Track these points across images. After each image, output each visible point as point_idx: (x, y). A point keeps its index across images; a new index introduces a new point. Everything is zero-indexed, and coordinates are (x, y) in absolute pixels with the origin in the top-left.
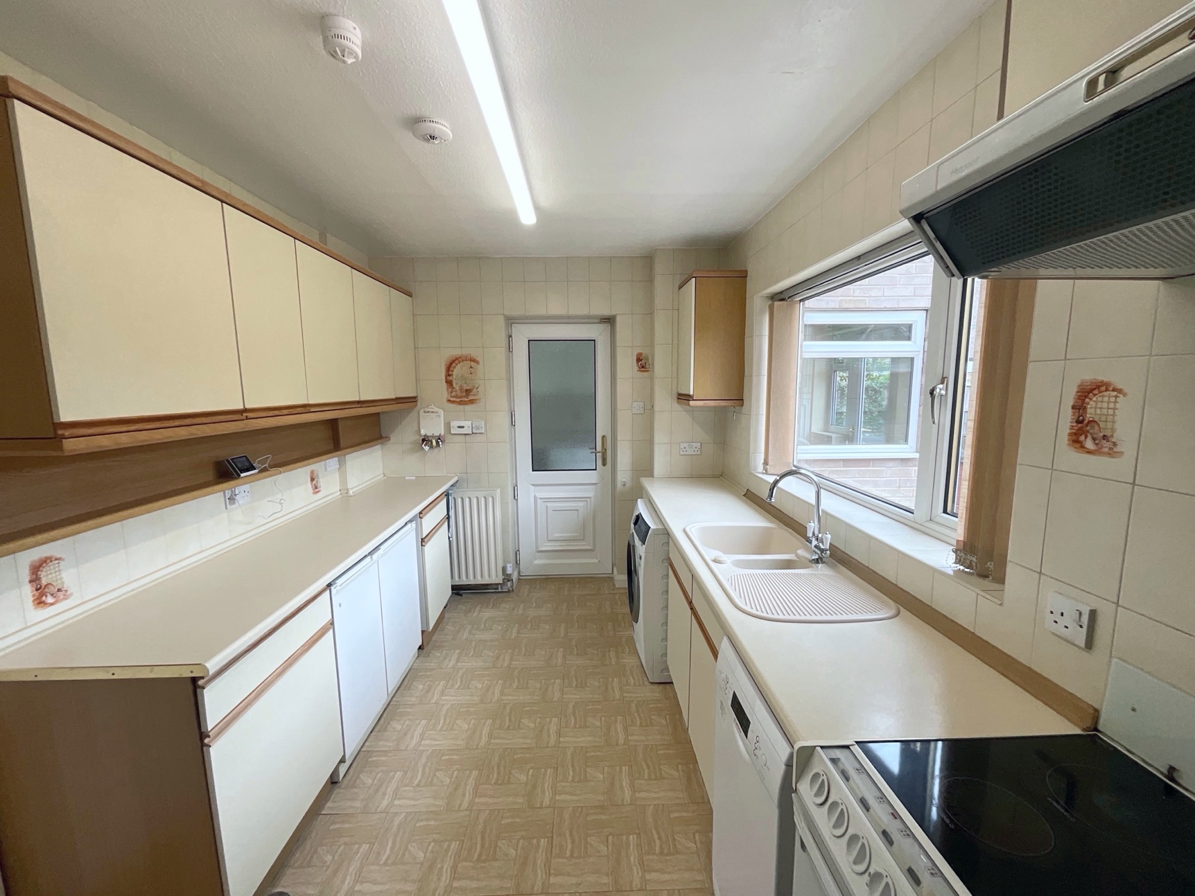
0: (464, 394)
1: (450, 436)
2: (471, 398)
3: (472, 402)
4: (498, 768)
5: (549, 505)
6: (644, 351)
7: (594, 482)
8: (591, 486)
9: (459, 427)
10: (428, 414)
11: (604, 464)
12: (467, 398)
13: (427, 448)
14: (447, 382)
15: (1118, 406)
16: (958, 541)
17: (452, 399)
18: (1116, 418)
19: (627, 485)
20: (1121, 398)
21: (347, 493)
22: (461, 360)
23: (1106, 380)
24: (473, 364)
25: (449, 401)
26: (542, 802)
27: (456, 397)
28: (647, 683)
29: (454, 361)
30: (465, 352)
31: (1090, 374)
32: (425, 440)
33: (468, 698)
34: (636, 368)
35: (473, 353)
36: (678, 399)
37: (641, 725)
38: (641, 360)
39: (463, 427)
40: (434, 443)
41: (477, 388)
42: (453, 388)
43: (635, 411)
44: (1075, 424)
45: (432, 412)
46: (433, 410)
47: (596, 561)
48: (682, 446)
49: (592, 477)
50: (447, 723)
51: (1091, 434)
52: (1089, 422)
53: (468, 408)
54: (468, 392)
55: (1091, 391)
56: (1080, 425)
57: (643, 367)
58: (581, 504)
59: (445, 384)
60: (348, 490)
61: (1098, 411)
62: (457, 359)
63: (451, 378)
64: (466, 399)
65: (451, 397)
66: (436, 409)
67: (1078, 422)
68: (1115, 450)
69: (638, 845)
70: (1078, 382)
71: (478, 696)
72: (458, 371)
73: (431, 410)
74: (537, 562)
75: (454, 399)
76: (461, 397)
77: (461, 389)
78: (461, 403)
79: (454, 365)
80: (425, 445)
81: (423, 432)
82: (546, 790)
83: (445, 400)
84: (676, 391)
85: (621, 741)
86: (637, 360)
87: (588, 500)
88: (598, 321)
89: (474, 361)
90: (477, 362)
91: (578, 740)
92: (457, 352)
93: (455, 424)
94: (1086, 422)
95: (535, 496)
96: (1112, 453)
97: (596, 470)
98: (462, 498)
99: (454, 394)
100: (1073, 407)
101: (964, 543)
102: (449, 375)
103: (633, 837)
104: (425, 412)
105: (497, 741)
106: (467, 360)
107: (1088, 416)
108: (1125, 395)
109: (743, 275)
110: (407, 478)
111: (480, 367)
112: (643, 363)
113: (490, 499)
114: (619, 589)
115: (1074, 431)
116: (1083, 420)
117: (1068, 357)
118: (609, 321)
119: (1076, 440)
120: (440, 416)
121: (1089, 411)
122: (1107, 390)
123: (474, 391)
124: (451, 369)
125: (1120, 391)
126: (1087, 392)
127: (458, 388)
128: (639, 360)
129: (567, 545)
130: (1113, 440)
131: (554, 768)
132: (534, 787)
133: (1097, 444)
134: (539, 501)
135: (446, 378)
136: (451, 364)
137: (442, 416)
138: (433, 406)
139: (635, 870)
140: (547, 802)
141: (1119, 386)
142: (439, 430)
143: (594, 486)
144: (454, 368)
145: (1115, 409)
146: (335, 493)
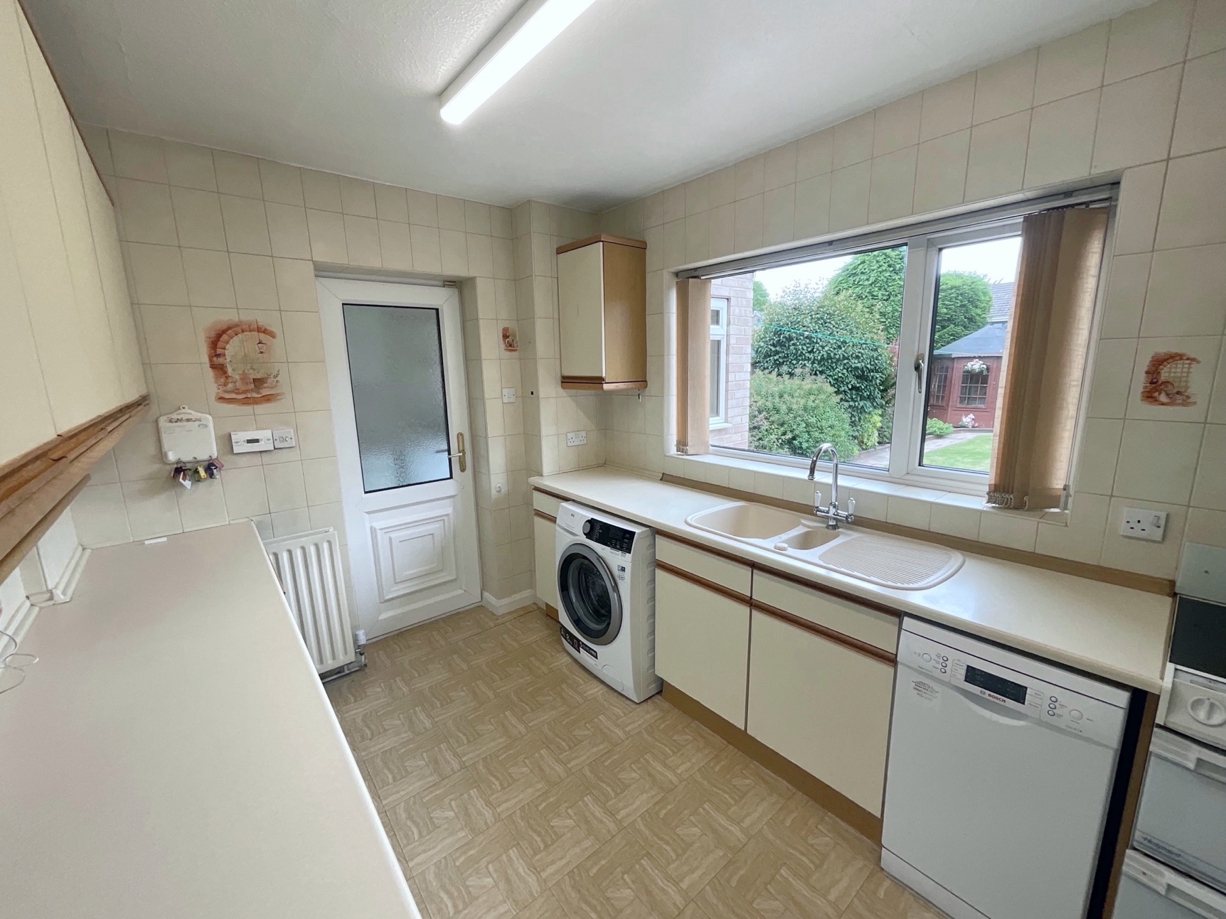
0: (252, 386)
1: (230, 457)
2: (265, 392)
3: (268, 399)
4: (587, 902)
5: (393, 535)
6: (512, 326)
7: (453, 494)
8: (446, 501)
9: (249, 441)
10: (178, 424)
11: (463, 469)
12: (258, 393)
13: (187, 483)
14: (213, 366)
15: (1191, 370)
16: (990, 485)
17: (227, 396)
18: (1189, 379)
19: (503, 491)
20: (1194, 365)
21: (51, 598)
22: (238, 329)
23: (1178, 351)
24: (262, 336)
25: (221, 399)
26: (675, 904)
27: (236, 391)
28: (634, 706)
29: (224, 332)
30: (246, 317)
31: (1163, 348)
32: (179, 470)
33: (449, 840)
34: (503, 346)
35: (262, 320)
36: (562, 382)
37: (674, 753)
38: (508, 337)
39: (257, 441)
40: (202, 473)
41: (276, 376)
42: (227, 377)
43: (506, 400)
44: (1149, 385)
45: (188, 420)
46: (190, 417)
47: (461, 592)
48: (570, 436)
49: (449, 488)
50: (456, 894)
51: (1165, 391)
52: (1163, 383)
53: (261, 409)
54: (259, 383)
55: (1166, 360)
56: (1153, 385)
57: (510, 346)
58: (437, 525)
59: (210, 373)
60: (51, 592)
61: (1172, 375)
62: (229, 328)
63: (221, 360)
64: (255, 395)
65: (226, 392)
66: (195, 415)
67: (1152, 383)
68: (1188, 401)
69: (795, 875)
70: (1152, 354)
71: (462, 829)
72: (233, 348)
73: (185, 417)
74: (383, 617)
75: (233, 396)
76: (245, 392)
77: (244, 378)
78: (247, 402)
79: (225, 337)
80: (184, 479)
81: (172, 457)
82: (665, 887)
83: (212, 397)
84: (560, 375)
85: (675, 780)
86: (504, 336)
87: (445, 518)
88: (441, 283)
89: (265, 331)
90: (272, 335)
91: (634, 806)
92: (229, 316)
93: (239, 437)
94: (1160, 382)
95: (371, 528)
96: (1187, 402)
97: (451, 477)
98: (290, 552)
99: (230, 386)
100: (1147, 373)
101: (995, 485)
102: (218, 356)
103: (784, 870)
104: (171, 421)
105: (551, 870)
106: (250, 331)
107: (1162, 378)
108: (1198, 362)
109: (642, 247)
110: (147, 542)
111: (277, 344)
112: (509, 340)
113: (326, 546)
114: (503, 616)
115: (1148, 390)
116: (1157, 381)
117: (1141, 335)
118: (458, 285)
119: (1150, 396)
120: (206, 426)
121: (1162, 375)
122: (1181, 359)
123: (269, 381)
124: (220, 344)
125: (1194, 360)
126: (1158, 363)
127: (237, 377)
128: (505, 336)
129: (423, 583)
130: (1186, 394)
131: (645, 855)
132: (649, 893)
133: (1170, 398)
134: (379, 532)
135: (211, 361)
136: (219, 336)
137: (211, 425)
138: (187, 410)
139: (819, 902)
140: (679, 900)
141: (1192, 356)
142: (209, 449)
143: (452, 499)
144: (227, 342)
145: (1188, 373)
146: (22, 604)
